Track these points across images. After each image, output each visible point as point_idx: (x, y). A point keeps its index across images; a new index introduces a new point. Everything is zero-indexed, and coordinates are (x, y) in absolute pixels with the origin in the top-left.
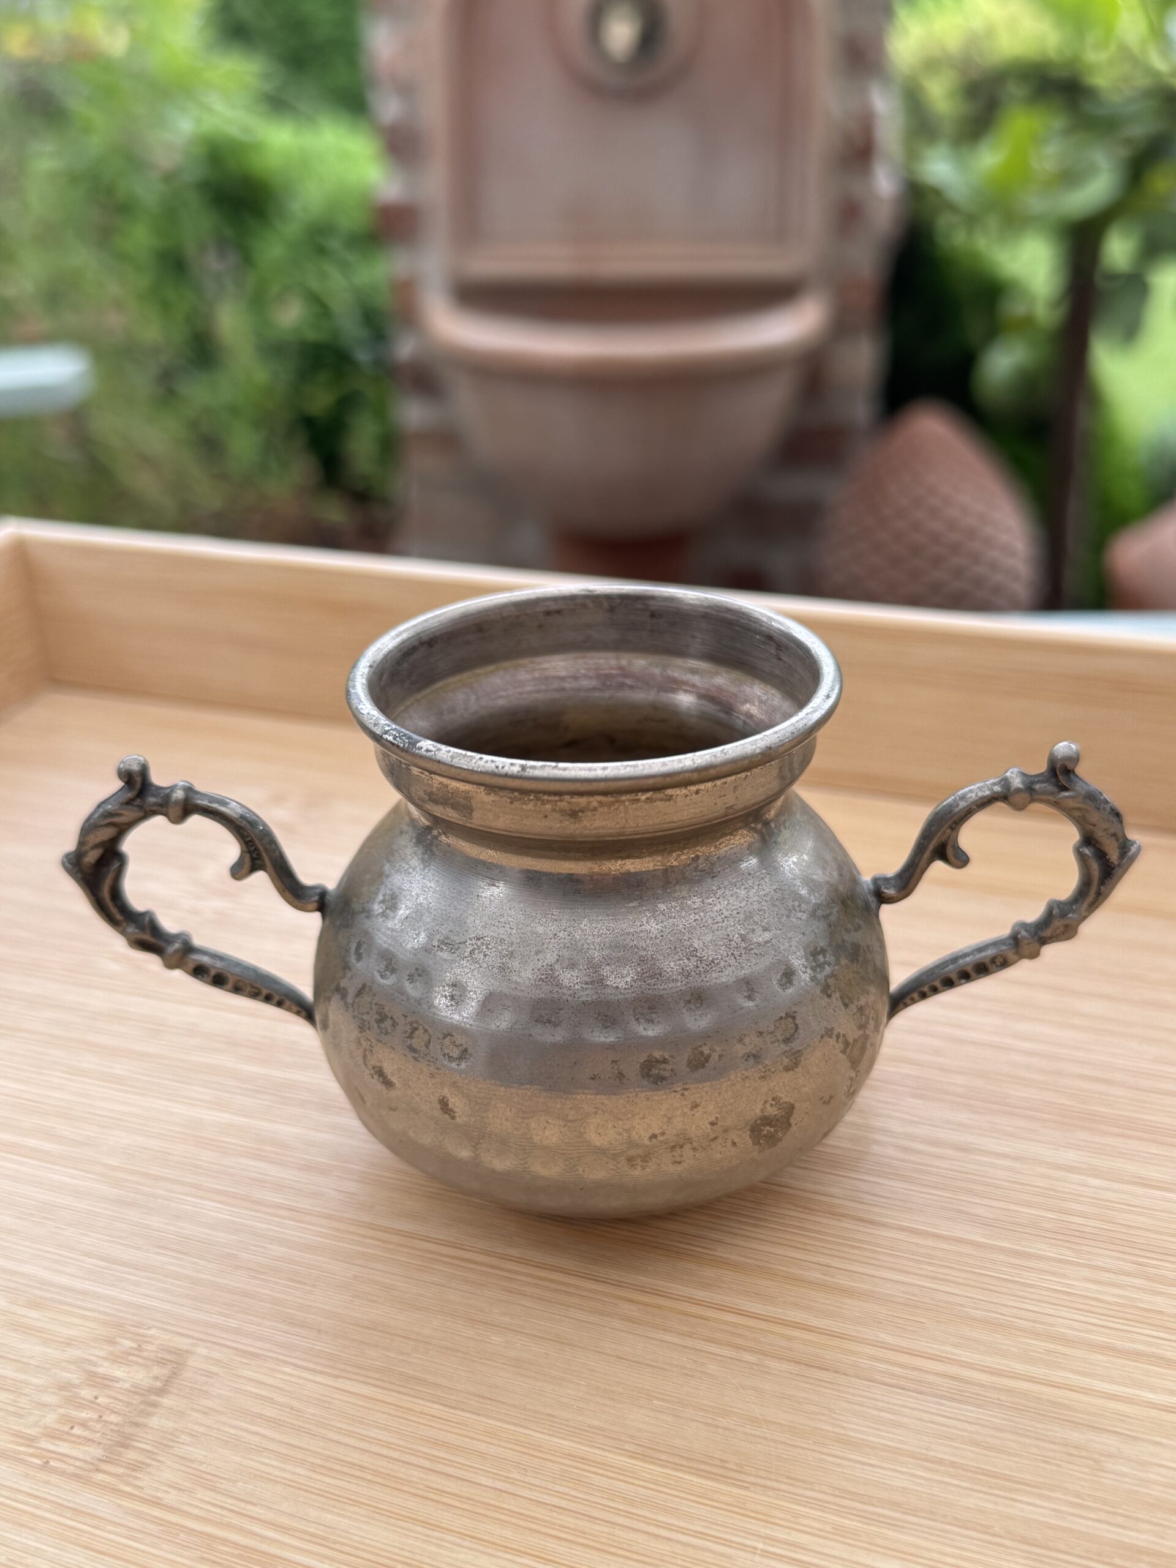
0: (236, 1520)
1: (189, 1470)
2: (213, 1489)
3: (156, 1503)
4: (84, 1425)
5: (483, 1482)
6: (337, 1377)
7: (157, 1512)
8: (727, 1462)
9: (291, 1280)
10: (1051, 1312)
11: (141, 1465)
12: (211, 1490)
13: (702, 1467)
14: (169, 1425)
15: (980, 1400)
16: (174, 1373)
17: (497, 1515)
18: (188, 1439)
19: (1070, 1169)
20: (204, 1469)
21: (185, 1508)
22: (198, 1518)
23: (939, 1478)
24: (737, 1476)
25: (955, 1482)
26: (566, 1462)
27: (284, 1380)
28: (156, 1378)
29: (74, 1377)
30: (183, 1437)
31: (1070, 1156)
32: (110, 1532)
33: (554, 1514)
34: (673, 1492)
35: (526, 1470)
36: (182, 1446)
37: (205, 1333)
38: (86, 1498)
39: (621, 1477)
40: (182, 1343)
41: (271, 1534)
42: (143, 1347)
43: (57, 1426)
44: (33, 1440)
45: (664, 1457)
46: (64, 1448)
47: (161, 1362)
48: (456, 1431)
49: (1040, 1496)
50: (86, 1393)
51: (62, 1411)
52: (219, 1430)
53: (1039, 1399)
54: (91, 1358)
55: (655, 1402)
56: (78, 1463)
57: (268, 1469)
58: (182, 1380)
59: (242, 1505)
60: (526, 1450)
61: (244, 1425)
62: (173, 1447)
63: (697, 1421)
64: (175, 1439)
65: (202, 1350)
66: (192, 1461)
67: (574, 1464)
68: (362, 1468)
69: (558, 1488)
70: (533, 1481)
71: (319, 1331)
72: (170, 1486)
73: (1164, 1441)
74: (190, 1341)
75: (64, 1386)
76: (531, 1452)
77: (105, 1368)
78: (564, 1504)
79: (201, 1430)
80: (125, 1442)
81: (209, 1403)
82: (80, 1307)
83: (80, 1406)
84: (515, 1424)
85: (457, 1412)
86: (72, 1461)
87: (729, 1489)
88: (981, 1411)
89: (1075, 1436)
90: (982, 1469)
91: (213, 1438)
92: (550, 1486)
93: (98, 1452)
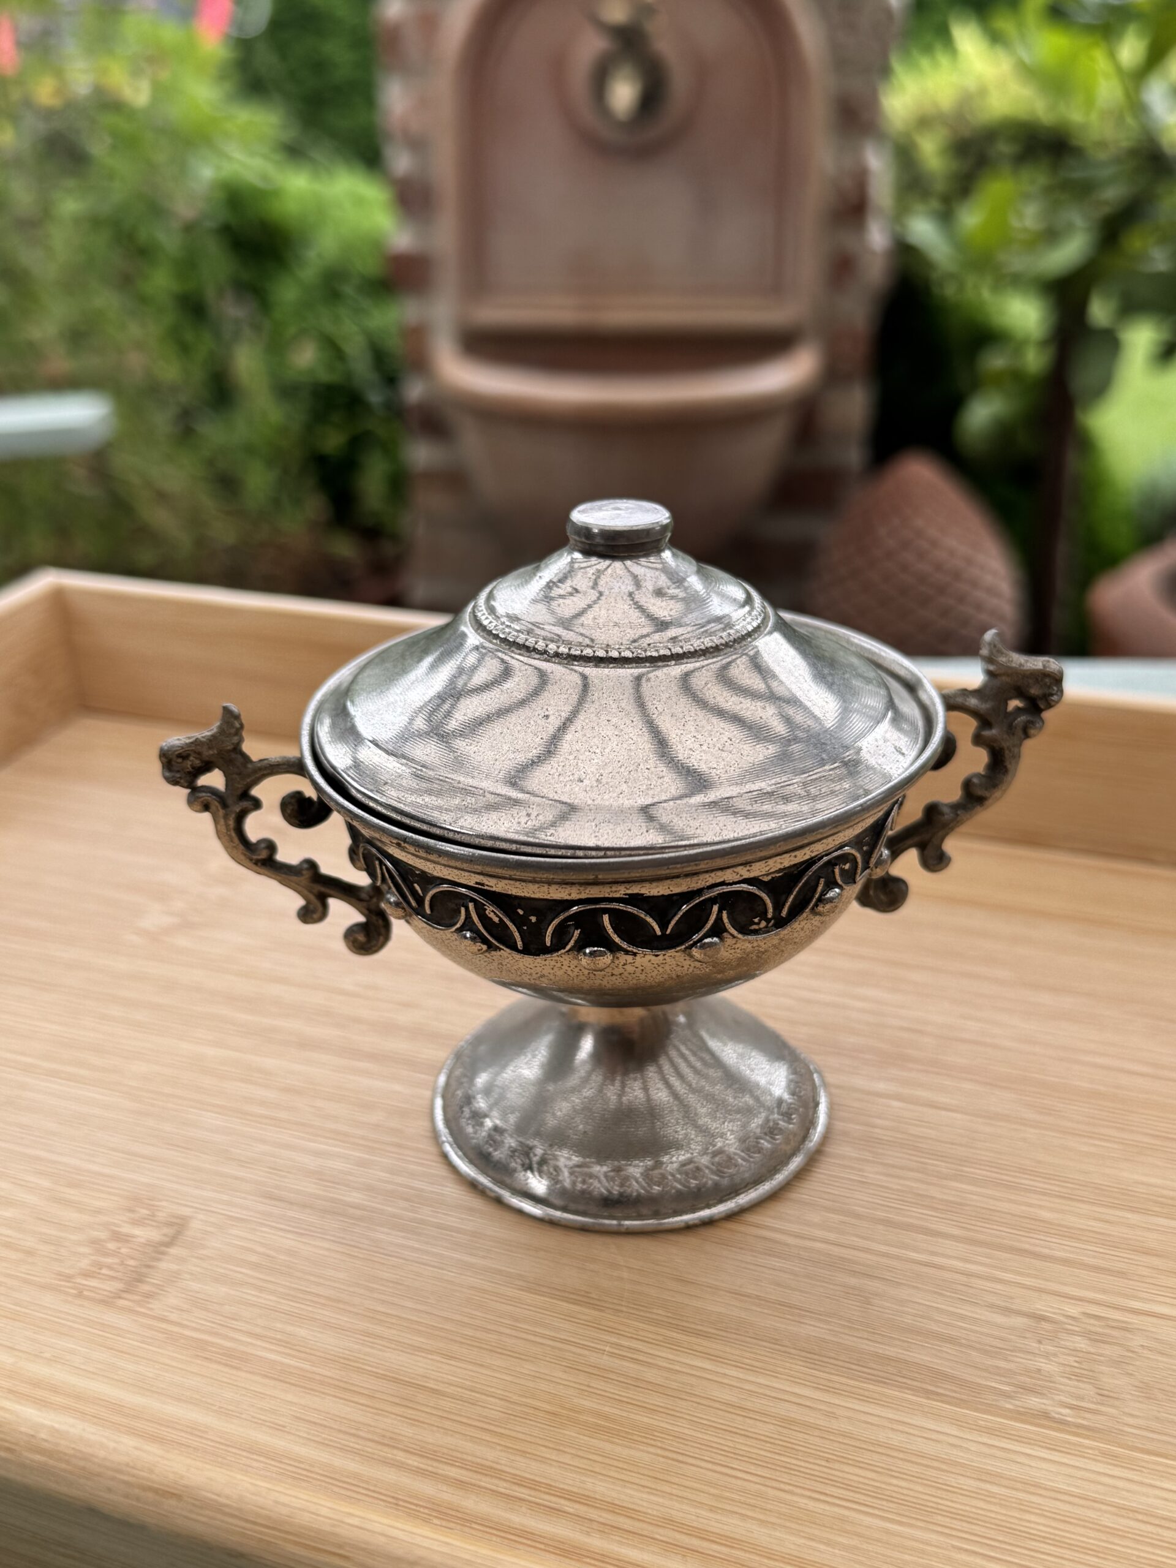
1: (188, 1297)
2: (206, 1310)
3: (165, 1320)
4: (110, 1267)
6: (303, 1235)
7: (164, 1326)
8: (589, 1293)
9: (270, 1168)
10: (848, 1195)
11: (153, 1294)
12: (204, 1310)
14: (174, 1267)
16: (180, 1232)
17: (418, 1328)
18: (187, 1276)
19: (881, 1095)
20: (200, 1297)
21: (185, 1322)
22: (194, 1329)
23: (748, 1307)
24: (597, 1303)
25: (758, 1309)
27: (263, 1237)
28: (165, 1235)
29: (103, 1235)
30: (184, 1275)
32: (129, 1339)
33: (458, 1327)
36: (183, 1281)
37: (203, 1204)
38: (111, 1317)
40: (186, 1211)
41: (247, 1340)
42: (157, 1214)
43: (88, 1268)
44: (69, 1277)
46: (93, 1283)
47: (169, 1224)
49: (821, 1320)
50: (111, 1246)
51: (93, 1258)
52: (214, 1271)
54: (116, 1221)
56: (105, 1293)
57: (248, 1297)
58: (186, 1237)
59: (228, 1320)
61: (230, 1267)
62: (177, 1282)
64: (179, 1276)
65: (201, 1216)
66: (191, 1291)
68: (320, 1296)
70: (445, 1305)
72: (173, 1308)
73: (920, 1286)
74: (191, 1210)
75: (94, 1242)
77: (126, 1229)
79: (199, 1270)
80: (140, 1279)
81: (205, 1252)
82: (109, 1187)
83: (106, 1254)
86: (100, 1292)
87: (592, 1312)
88: (785, 1262)
89: (853, 1281)
91: (206, 1276)
93: (121, 1286)
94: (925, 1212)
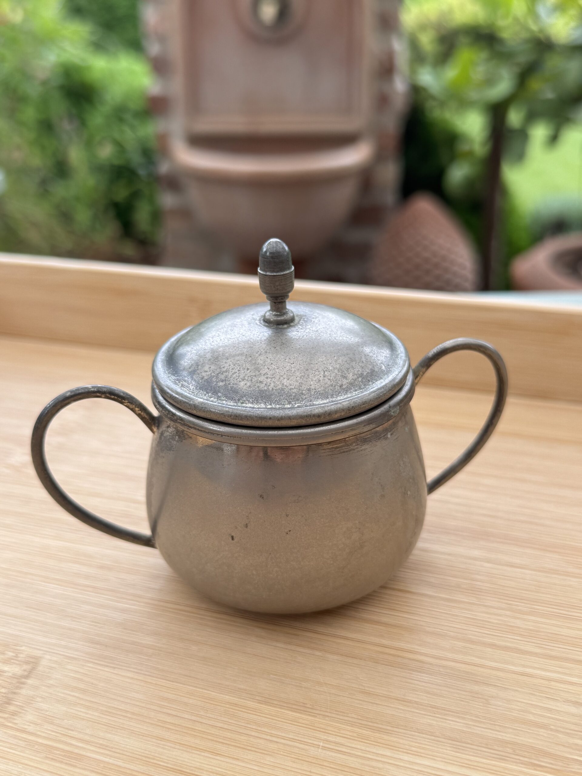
0: (64, 739)
1: (41, 715)
2: (52, 723)
3: (24, 731)
5: (186, 717)
6: (114, 668)
7: (24, 736)
8: (306, 704)
9: (93, 622)
10: (465, 628)
11: (16, 713)
12: (51, 724)
13: (294, 707)
14: (31, 693)
15: (430, 671)
16: (34, 668)
17: (193, 733)
19: (475, 559)
20: (48, 714)
21: (39, 733)
22: (45, 738)
23: (409, 709)
24: (310, 710)
25: (417, 711)
26: (227, 706)
27: (88, 670)
28: (25, 670)
30: (38, 699)
31: (476, 553)
33: (221, 732)
34: (280, 719)
35: (207, 711)
36: (37, 703)
37: (49, 648)
39: (254, 713)
41: (80, 745)
42: (19, 655)
45: (275, 702)
47: (27, 663)
48: (173, 692)
49: (459, 717)
52: (56, 695)
53: (459, 670)
55: (271, 676)
57: (79, 713)
58: (38, 671)
59: (67, 731)
60: (207, 701)
61: (68, 692)
62: (32, 704)
63: (292, 684)
64: (34, 700)
65: (48, 657)
66: (42, 710)
67: (232, 707)
68: (126, 712)
69: (223, 719)
70: (211, 716)
71: (106, 646)
72: (31, 723)
73: (519, 689)
74: (42, 652)
76: (210, 702)
78: (226, 726)
79: (47, 695)
80: (9, 702)
81: (51, 682)
84: (202, 689)
85: (174, 683)
87: (307, 717)
88: (430, 676)
89: (476, 688)
90: (431, 705)
91: (52, 699)
92: (219, 718)
94: (516, 638)
